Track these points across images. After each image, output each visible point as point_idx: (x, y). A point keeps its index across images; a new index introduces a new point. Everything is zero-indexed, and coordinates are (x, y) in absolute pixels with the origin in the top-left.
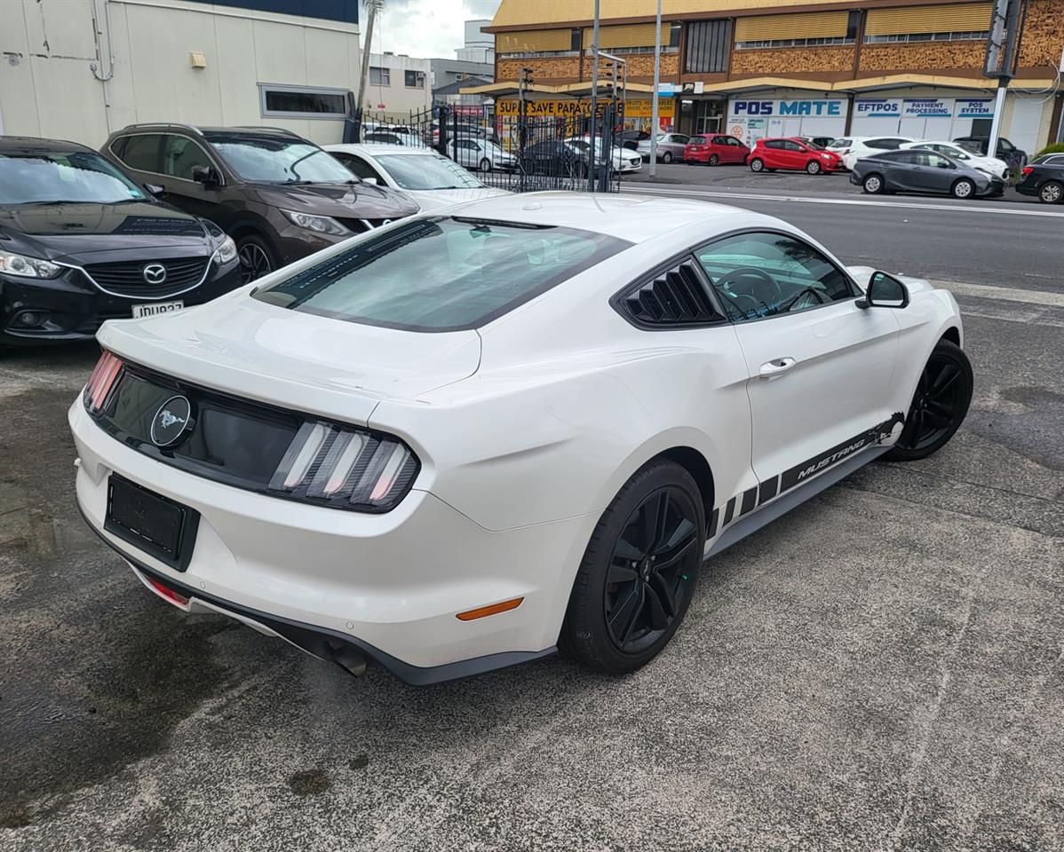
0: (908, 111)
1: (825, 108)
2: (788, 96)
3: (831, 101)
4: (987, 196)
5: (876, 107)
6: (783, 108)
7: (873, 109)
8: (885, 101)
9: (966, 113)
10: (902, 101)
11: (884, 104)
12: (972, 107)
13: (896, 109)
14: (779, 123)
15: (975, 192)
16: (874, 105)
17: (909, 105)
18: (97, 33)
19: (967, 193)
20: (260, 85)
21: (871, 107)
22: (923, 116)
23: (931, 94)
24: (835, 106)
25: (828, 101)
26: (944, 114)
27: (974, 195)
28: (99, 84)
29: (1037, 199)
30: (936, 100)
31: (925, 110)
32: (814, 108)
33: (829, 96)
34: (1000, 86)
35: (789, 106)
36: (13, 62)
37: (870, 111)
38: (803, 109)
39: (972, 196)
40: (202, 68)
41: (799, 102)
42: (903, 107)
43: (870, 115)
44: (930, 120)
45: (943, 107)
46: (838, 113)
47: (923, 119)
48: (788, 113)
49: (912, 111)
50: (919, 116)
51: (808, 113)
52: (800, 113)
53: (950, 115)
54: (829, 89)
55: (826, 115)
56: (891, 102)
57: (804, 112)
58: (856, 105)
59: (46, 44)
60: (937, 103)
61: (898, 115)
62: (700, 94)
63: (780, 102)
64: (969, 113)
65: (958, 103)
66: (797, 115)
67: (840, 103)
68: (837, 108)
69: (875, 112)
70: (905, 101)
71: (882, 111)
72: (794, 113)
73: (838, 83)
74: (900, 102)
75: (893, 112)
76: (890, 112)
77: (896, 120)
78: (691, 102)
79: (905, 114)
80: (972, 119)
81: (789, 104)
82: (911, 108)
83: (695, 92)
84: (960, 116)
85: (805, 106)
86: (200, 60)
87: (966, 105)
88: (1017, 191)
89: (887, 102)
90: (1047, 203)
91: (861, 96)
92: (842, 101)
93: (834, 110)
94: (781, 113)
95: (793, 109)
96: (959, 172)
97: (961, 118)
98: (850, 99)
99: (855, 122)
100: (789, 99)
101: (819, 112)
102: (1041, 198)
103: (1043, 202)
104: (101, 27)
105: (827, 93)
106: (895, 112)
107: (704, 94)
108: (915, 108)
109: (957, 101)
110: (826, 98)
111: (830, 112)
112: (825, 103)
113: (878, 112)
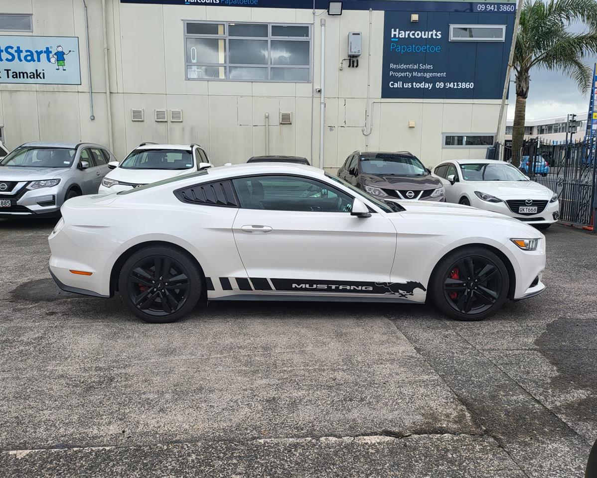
18: (367, 116)
20: (443, 133)
28: (364, 137)
36: (331, 130)
40: (413, 127)
59: (345, 122)
86: (412, 124)
104: (369, 113)
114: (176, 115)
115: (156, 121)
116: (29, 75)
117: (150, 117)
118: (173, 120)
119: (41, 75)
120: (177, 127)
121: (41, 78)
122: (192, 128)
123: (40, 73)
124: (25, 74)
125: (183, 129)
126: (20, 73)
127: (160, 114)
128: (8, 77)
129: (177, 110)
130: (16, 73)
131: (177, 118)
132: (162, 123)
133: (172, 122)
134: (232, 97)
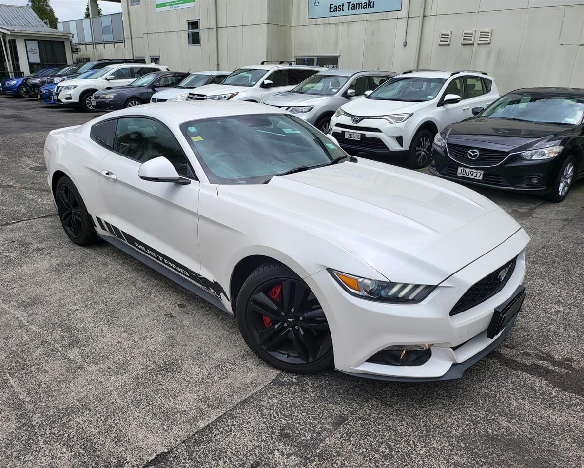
114: (484, 35)
115: (462, 44)
116: (363, 5)
117: (457, 41)
118: (480, 42)
119: (372, 5)
120: (483, 50)
121: (371, 7)
122: (500, 50)
123: (371, 2)
124: (360, 5)
125: (489, 52)
126: (357, 4)
127: (468, 35)
128: (349, 10)
129: (487, 30)
130: (354, 4)
131: (485, 39)
132: (468, 46)
133: (479, 44)
134: (558, 8)
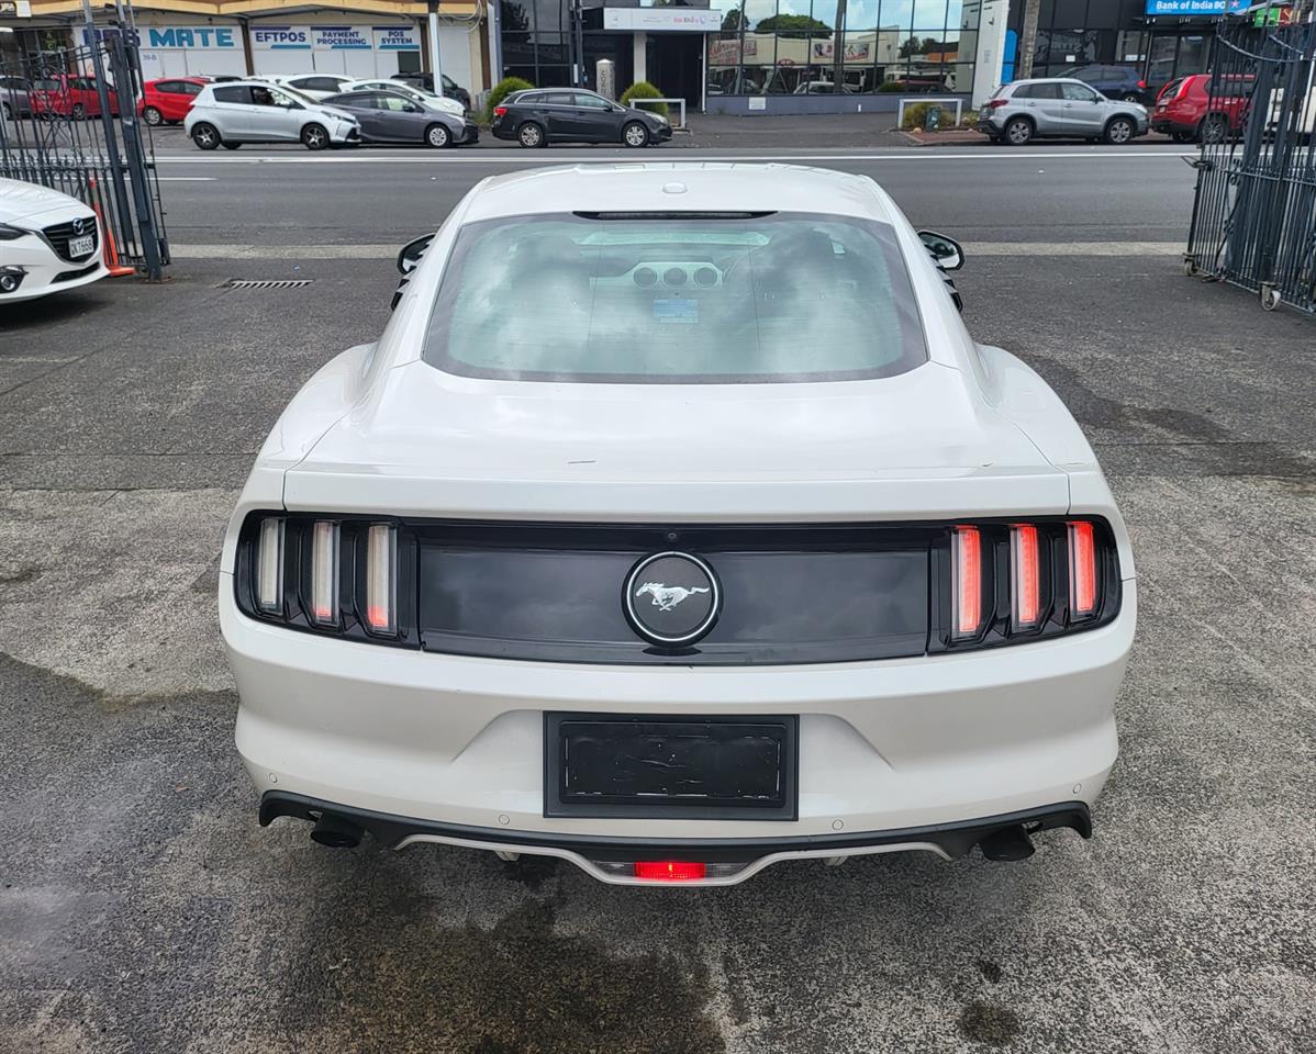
0: (319, 41)
1: (212, 38)
2: (158, 22)
3: (219, 28)
4: (465, 143)
5: (278, 37)
6: (155, 38)
7: (276, 40)
8: (288, 29)
9: (387, 44)
10: (309, 28)
11: (288, 32)
12: (392, 37)
13: (304, 39)
14: (154, 58)
15: (451, 139)
16: (275, 34)
17: (319, 34)
19: (444, 141)
21: (272, 36)
22: (339, 47)
23: (343, 21)
24: (225, 34)
25: (215, 28)
26: (361, 45)
27: (451, 143)
29: (517, 143)
30: (349, 28)
31: (340, 41)
32: (197, 38)
33: (214, 22)
34: (430, 11)
35: (162, 35)
37: (271, 41)
38: (184, 39)
39: (450, 144)
41: (175, 29)
42: (312, 37)
43: (273, 47)
44: (347, 51)
45: (360, 37)
46: (232, 44)
47: (339, 52)
48: (163, 45)
49: (325, 42)
50: (333, 47)
51: (191, 44)
52: (181, 45)
53: (370, 47)
54: (216, 13)
55: (216, 46)
56: (296, 30)
57: (185, 43)
58: (253, 34)
60: (352, 31)
61: (309, 47)
62: (28, 19)
63: (148, 29)
64: (391, 43)
65: (375, 32)
66: (177, 47)
67: (230, 31)
68: (229, 38)
69: (279, 43)
70: (313, 29)
71: (287, 42)
72: (172, 44)
73: (226, 5)
74: (307, 31)
75: (301, 43)
76: (297, 43)
77: (308, 53)
78: (10, 30)
79: (316, 45)
80: (395, 51)
81: (162, 32)
82: (321, 37)
83: (19, 15)
84: (382, 47)
85: (185, 35)
87: (385, 34)
88: (495, 135)
89: (292, 30)
90: (529, 147)
91: (256, 21)
92: (233, 28)
93: (225, 41)
94: (154, 44)
95: (169, 36)
96: (428, 117)
97: (382, 50)
98: (242, 26)
99: (256, 55)
100: (162, 25)
101: (206, 43)
102: (521, 142)
103: (524, 146)
105: (210, 17)
106: (304, 43)
107: (35, 17)
108: (327, 38)
109: (374, 29)
110: (211, 24)
111: (220, 43)
112: (212, 31)
113: (281, 43)
